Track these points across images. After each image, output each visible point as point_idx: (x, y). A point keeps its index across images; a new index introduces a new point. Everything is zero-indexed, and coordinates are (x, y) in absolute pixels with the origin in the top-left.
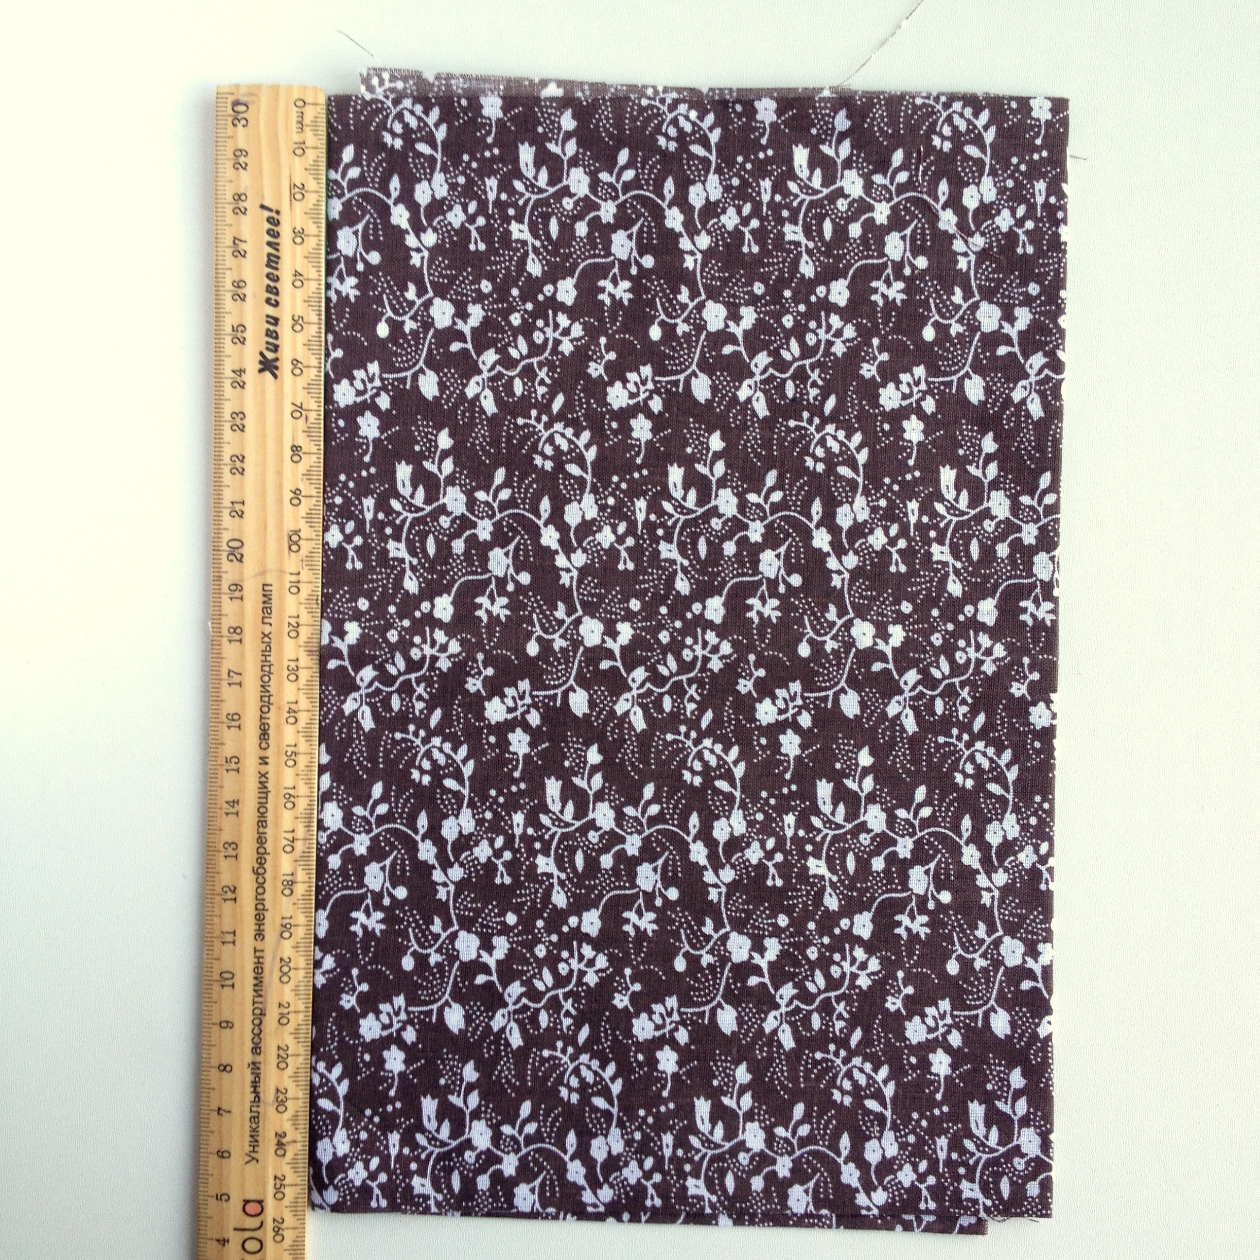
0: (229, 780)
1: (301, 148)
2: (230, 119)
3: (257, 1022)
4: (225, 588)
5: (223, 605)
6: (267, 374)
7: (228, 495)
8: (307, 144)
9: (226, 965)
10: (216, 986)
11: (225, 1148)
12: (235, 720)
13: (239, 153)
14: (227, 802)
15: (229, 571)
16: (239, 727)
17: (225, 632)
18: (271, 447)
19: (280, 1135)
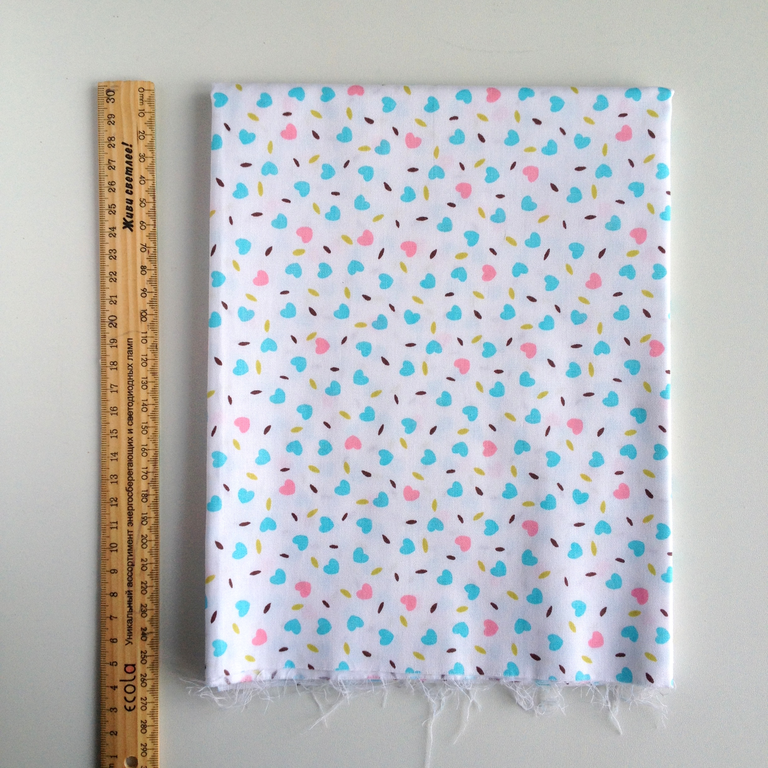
0: (112, 442)
1: (142, 113)
2: (106, 99)
3: (130, 569)
4: (108, 342)
5: (107, 350)
6: (128, 229)
7: (108, 293)
8: (146, 111)
9: (113, 540)
10: (108, 551)
11: (115, 637)
12: (115, 410)
13: (111, 116)
14: (111, 454)
15: (110, 332)
16: (117, 414)
17: (108, 364)
18: (130, 267)
19: (144, 630)
